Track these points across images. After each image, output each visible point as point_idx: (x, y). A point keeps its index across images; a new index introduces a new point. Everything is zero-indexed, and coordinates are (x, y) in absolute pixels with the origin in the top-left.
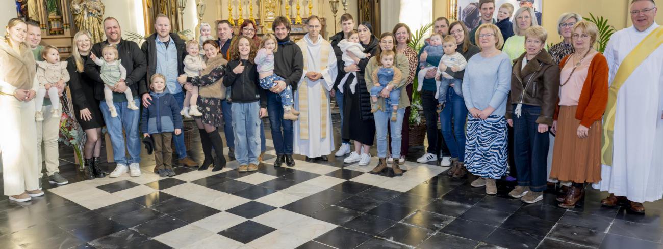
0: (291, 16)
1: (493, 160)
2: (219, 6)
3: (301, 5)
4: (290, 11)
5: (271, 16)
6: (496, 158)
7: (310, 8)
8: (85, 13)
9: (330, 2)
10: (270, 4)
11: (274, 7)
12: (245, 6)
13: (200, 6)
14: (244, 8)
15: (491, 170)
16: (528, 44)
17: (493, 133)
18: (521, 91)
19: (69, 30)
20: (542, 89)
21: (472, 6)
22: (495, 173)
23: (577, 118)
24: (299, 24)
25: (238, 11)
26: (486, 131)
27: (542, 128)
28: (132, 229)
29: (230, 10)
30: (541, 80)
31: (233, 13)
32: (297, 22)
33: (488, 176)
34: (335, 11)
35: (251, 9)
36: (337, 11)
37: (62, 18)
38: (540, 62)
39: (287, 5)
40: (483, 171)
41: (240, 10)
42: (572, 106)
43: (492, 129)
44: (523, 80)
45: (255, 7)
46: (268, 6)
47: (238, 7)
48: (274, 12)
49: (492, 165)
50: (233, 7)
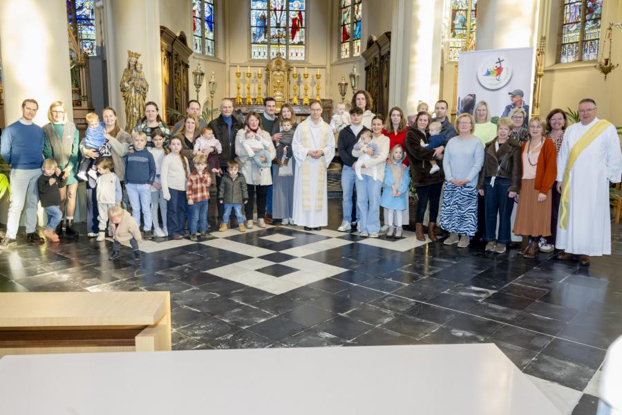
0: (298, 96)
1: (470, 221)
2: (227, 84)
3: (309, 85)
4: (297, 91)
5: (279, 96)
6: (472, 219)
7: (318, 89)
8: (133, 89)
9: (339, 84)
10: (279, 84)
11: (283, 87)
12: (253, 85)
13: (211, 84)
14: (252, 87)
15: (467, 229)
16: (500, 131)
17: (469, 200)
18: (496, 167)
19: (86, 102)
20: (512, 166)
21: (469, 97)
22: (471, 231)
23: (536, 188)
24: (306, 104)
25: (247, 90)
26: (463, 198)
27: (512, 194)
28: (186, 265)
29: (239, 88)
30: (511, 159)
31: (241, 91)
32: (304, 102)
33: (466, 233)
34: (343, 94)
35: (259, 88)
36: (345, 94)
37: (80, 91)
38: (510, 145)
39: (295, 86)
40: (461, 229)
41: (249, 88)
42: (532, 179)
43: (469, 196)
44: (498, 158)
45: (263, 87)
46: (276, 85)
47: (246, 85)
48: (282, 92)
49: (469, 225)
50: (242, 86)
